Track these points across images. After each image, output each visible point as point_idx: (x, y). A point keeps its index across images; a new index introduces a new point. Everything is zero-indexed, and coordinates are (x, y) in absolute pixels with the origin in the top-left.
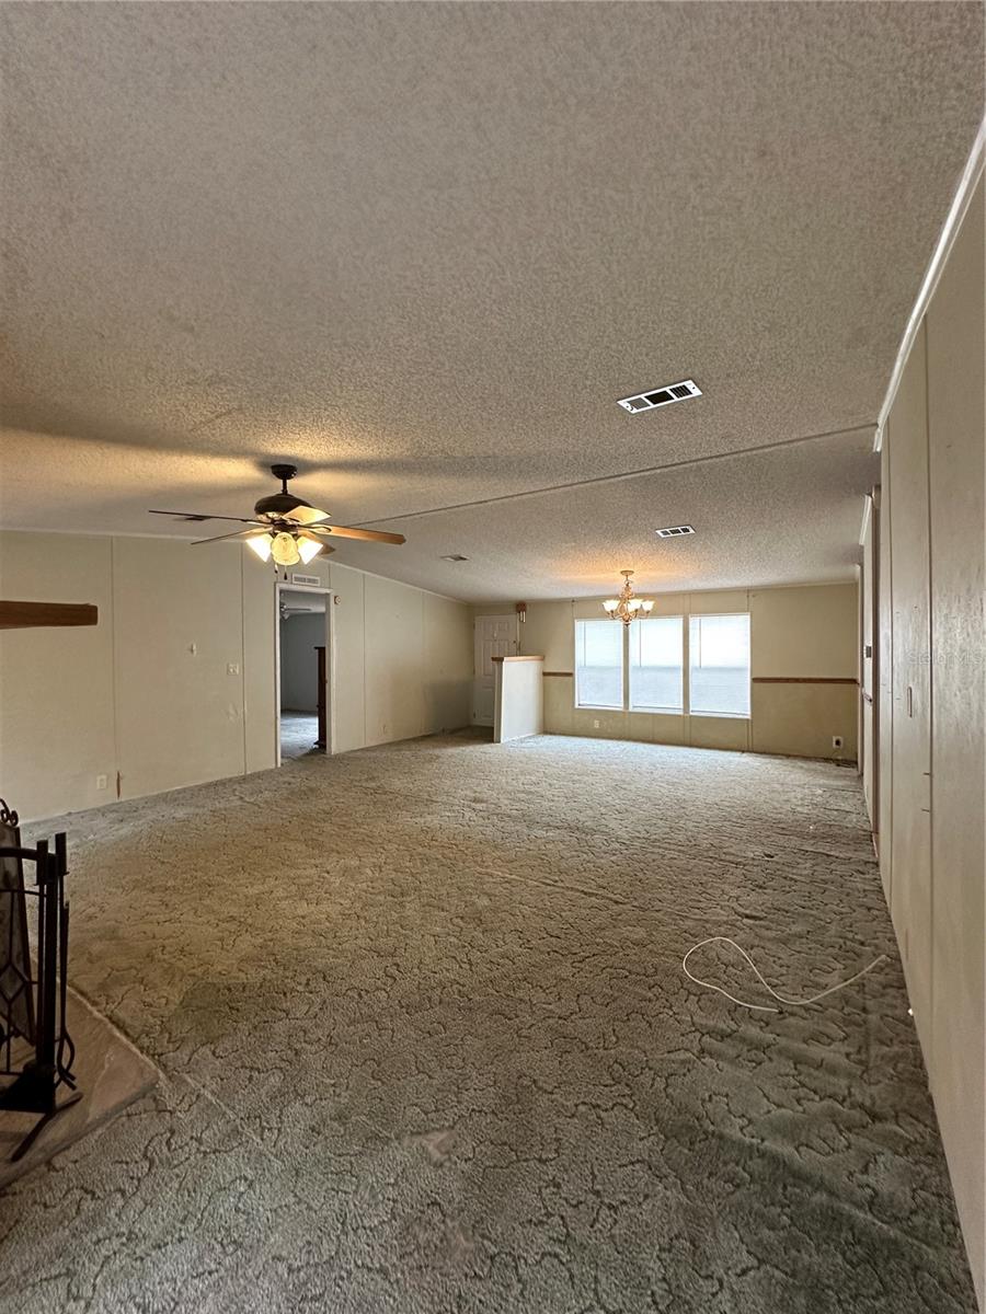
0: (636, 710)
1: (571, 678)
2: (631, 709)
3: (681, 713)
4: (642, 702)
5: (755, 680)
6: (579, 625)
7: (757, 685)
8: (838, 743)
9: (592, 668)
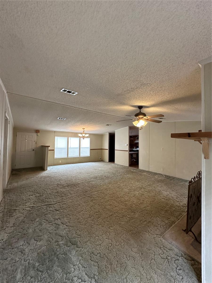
0: (70, 157)
1: (53, 151)
2: (69, 157)
3: (79, 156)
4: (71, 155)
5: (91, 149)
6: (56, 138)
7: (91, 150)
8: (100, 158)
9: (59, 148)
